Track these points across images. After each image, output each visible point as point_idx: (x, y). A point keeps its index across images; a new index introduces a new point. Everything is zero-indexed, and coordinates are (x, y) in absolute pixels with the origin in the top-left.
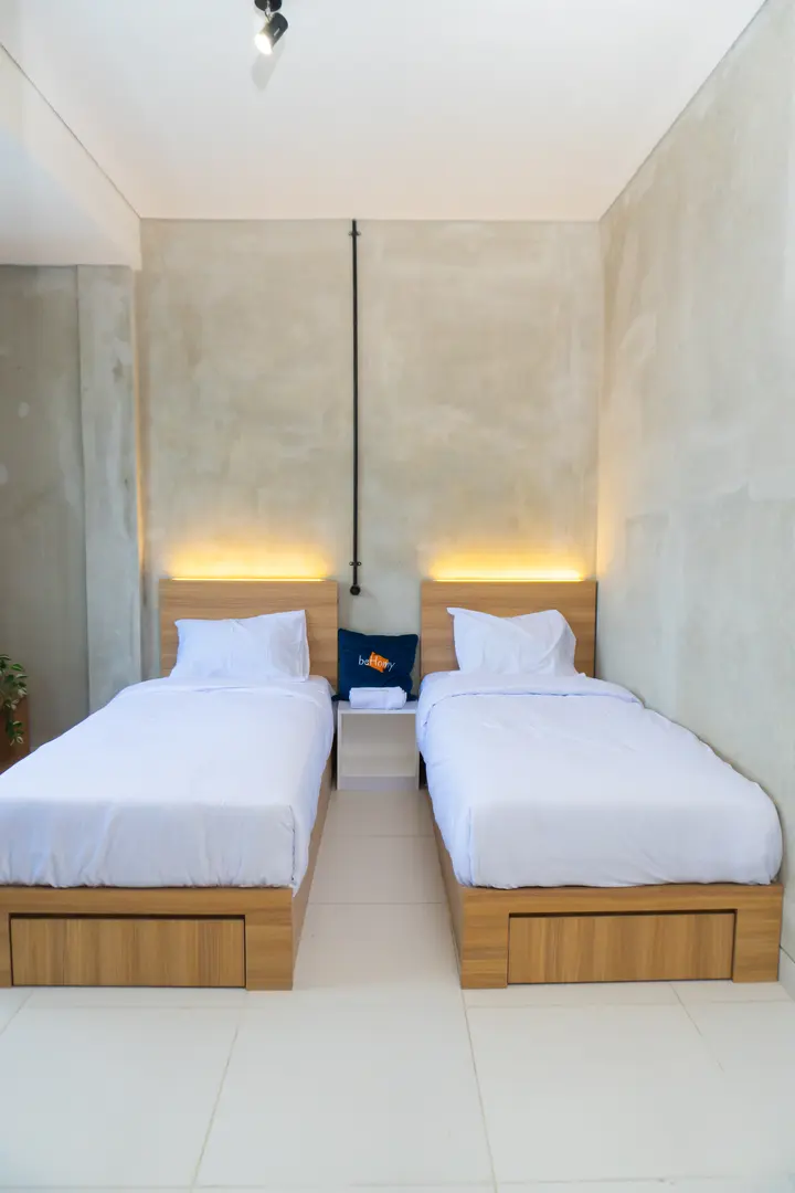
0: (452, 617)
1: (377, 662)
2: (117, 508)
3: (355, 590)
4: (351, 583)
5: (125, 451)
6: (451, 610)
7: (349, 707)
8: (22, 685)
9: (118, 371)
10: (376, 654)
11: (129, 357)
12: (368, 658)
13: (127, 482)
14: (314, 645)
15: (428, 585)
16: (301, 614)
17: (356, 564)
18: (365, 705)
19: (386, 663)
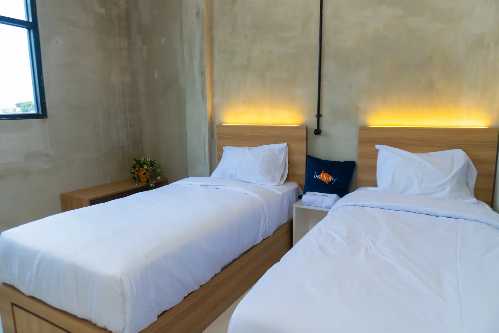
0: (377, 151)
1: (325, 177)
2: (198, 86)
3: (318, 132)
4: (316, 128)
5: (201, 57)
6: (377, 147)
7: (301, 204)
8: (160, 175)
9: (198, 14)
10: (325, 172)
11: (202, 5)
12: (320, 174)
13: (202, 73)
14: (291, 164)
15: (364, 129)
16: (284, 145)
17: (319, 116)
18: (311, 204)
19: (330, 178)
